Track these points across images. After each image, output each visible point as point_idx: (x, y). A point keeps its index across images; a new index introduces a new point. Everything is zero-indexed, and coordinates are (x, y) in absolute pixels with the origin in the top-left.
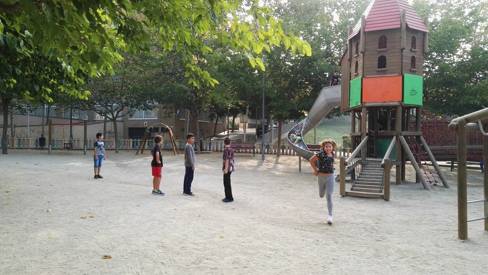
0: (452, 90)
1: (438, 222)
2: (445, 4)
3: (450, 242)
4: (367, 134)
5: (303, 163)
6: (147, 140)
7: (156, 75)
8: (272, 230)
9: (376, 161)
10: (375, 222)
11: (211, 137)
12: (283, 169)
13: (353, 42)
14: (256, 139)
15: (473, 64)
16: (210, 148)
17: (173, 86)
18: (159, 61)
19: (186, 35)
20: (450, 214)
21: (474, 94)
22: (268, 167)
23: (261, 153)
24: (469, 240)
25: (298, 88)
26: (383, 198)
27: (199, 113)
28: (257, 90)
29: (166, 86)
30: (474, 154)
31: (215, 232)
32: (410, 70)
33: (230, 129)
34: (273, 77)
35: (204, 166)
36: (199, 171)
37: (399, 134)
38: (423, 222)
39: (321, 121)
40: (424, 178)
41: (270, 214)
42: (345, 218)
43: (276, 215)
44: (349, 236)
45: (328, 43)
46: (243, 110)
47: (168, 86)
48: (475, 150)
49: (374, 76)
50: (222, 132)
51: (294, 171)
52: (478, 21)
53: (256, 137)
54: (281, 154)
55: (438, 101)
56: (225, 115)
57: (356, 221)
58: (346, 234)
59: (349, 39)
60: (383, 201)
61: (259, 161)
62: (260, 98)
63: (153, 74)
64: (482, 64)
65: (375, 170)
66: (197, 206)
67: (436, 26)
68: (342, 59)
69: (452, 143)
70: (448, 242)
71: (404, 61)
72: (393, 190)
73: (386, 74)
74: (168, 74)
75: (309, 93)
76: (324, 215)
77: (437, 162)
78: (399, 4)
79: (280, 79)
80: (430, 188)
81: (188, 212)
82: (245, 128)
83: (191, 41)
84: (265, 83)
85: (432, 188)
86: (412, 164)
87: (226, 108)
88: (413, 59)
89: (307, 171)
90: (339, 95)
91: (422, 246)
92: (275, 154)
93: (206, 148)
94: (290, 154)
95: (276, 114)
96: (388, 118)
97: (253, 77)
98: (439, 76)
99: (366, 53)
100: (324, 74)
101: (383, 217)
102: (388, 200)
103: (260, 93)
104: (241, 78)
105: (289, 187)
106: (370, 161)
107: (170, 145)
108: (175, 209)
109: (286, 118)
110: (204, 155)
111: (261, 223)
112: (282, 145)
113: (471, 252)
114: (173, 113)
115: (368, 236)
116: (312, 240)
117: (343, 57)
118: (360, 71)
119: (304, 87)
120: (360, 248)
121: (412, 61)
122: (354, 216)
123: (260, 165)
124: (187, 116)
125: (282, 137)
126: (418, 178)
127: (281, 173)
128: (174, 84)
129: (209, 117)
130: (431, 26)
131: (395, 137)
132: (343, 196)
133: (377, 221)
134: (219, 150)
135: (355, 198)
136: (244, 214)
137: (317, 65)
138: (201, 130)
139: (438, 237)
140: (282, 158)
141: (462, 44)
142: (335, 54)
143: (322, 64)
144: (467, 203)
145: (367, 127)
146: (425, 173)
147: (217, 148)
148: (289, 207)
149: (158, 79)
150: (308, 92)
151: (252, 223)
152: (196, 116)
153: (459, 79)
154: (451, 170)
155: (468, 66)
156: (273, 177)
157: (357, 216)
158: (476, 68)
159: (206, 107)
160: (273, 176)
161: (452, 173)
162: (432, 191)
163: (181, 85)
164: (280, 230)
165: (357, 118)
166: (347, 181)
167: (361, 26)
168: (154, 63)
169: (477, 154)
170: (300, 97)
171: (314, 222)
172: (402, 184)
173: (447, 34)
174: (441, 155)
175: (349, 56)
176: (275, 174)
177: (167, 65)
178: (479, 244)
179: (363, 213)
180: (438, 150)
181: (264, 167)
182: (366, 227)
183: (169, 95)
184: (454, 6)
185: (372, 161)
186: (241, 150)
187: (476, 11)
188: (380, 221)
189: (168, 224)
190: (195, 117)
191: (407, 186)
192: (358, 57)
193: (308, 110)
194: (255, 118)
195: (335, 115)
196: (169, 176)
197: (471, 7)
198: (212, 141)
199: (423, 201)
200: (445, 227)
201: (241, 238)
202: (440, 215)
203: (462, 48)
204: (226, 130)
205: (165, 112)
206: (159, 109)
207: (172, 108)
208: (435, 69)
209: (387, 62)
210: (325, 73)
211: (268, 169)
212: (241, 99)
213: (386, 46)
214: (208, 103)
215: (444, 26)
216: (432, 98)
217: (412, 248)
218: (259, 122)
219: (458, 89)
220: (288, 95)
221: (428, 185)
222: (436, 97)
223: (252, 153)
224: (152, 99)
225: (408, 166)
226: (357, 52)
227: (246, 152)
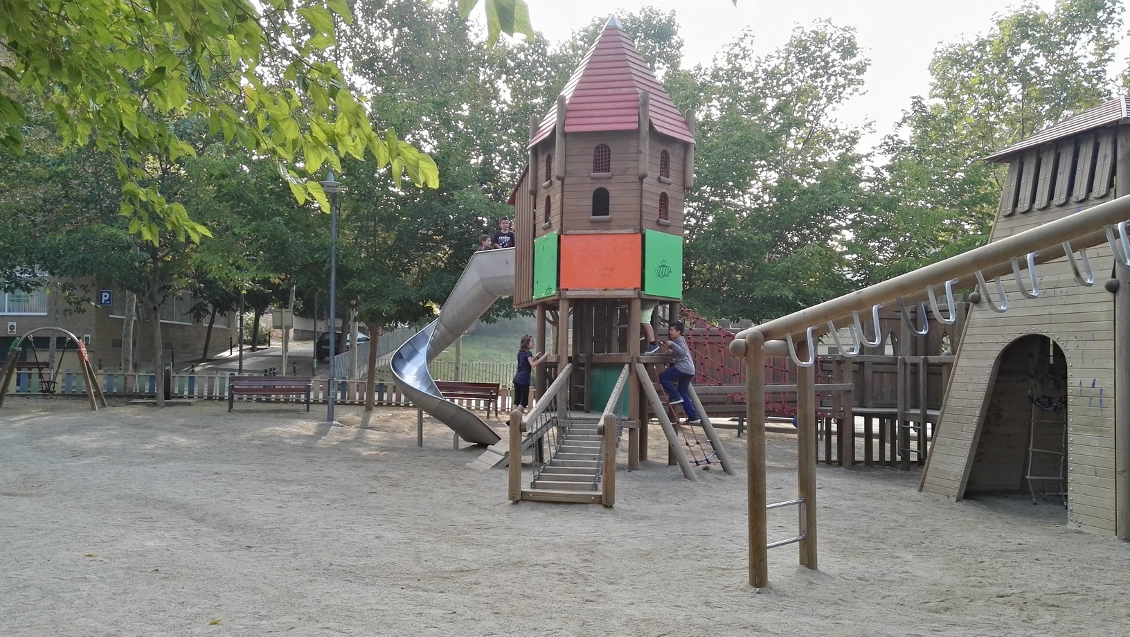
0: (741, 267)
1: (711, 552)
2: (728, 84)
3: (735, 593)
4: (570, 360)
5: (427, 427)
6: (15, 370)
7: (44, 201)
8: (346, 596)
9: (589, 419)
10: (581, 557)
11: (194, 361)
12: (380, 441)
13: (540, 154)
14: (313, 369)
15: (781, 214)
16: (191, 391)
17: (91, 231)
18: (54, 165)
19: (124, 111)
20: (734, 532)
21: (783, 277)
22: (343, 438)
23: (325, 402)
24: (771, 589)
25: (418, 249)
26: (601, 503)
27: (163, 302)
28: (318, 250)
29: (71, 231)
30: (781, 402)
31: (198, 610)
32: (658, 223)
33: (246, 342)
34: (357, 220)
35: (174, 437)
36: (159, 451)
37: (635, 360)
38: (680, 552)
39: (472, 327)
40: (685, 453)
41: (342, 555)
42: (519, 553)
43: (357, 557)
44: (526, 594)
45: (487, 150)
46: (280, 297)
47: (76, 231)
48: (784, 393)
49: (584, 232)
50: (225, 350)
51: (406, 446)
52: (790, 126)
53: (313, 362)
54: (375, 406)
55: (714, 290)
56: (234, 307)
57: (541, 560)
58: (519, 592)
59: (530, 145)
60: (601, 508)
61: (321, 423)
62: (325, 269)
63: (35, 197)
64: (797, 214)
65: (588, 439)
66: (150, 544)
67: (711, 130)
68: (516, 190)
69: (740, 378)
70: (730, 594)
71: (645, 202)
72: (621, 483)
73: (608, 229)
74: (77, 201)
75: (443, 262)
76: (472, 550)
77: (711, 419)
78: (635, 78)
79: (375, 227)
80: (696, 476)
81: (125, 560)
82: (285, 340)
83: (138, 125)
84: (338, 232)
85: (701, 477)
86: (661, 423)
87: (237, 290)
88: (664, 199)
89: (438, 446)
90: (511, 270)
91: (677, 606)
92: (361, 404)
93: (179, 391)
94: (398, 405)
95: (364, 308)
96: (614, 325)
97: (307, 217)
98: (714, 237)
99: (566, 181)
100: (477, 221)
101: (599, 547)
102: (611, 507)
103: (324, 256)
104: (277, 218)
105: (393, 486)
106: (576, 419)
107: (79, 384)
108: (90, 556)
109: (389, 319)
110: (174, 409)
111: (319, 579)
112: (377, 382)
113: (773, 614)
114: (89, 300)
115: (567, 591)
116: (440, 612)
117: (519, 185)
118: (555, 219)
119: (432, 248)
120: (549, 621)
121: (661, 204)
122: (537, 548)
123: (322, 432)
124: (130, 310)
125: (379, 364)
126: (673, 457)
127: (374, 453)
128: (95, 227)
129: (190, 312)
130: (700, 128)
131: (627, 367)
132: (516, 502)
133: (588, 557)
134: (216, 396)
135: (543, 505)
136: (275, 558)
137: (461, 199)
138: (167, 345)
139: (710, 584)
140: (378, 416)
141: (761, 172)
142: (504, 175)
143: (473, 196)
144: (766, 508)
145: (570, 342)
146: (687, 444)
147: (211, 391)
148: (389, 535)
149: (51, 211)
150: (441, 258)
151: (296, 580)
152: (155, 309)
153: (754, 245)
154: (739, 436)
155: (771, 218)
156: (354, 463)
157: (545, 547)
158: (786, 223)
159: (180, 285)
160: (354, 460)
161: (741, 442)
162: (699, 482)
163: (114, 231)
164: (366, 595)
165: (550, 321)
166: (525, 466)
167: (555, 119)
168: (39, 170)
169: (788, 402)
170: (421, 270)
171: (447, 568)
172: (640, 470)
173: (731, 149)
174: (718, 403)
175: (532, 184)
176: (359, 454)
177: (76, 177)
178: (790, 594)
179: (558, 540)
180: (712, 394)
181: (334, 436)
182: (563, 571)
183: (80, 253)
184: (746, 92)
185: (580, 419)
186: (273, 396)
187: (787, 103)
188: (594, 554)
189: (68, 596)
190: (150, 311)
191: (650, 474)
192: (551, 188)
193: (441, 302)
194: (313, 317)
195: (501, 314)
196: (76, 466)
197: (778, 97)
198: (198, 372)
199: (682, 506)
200: (724, 560)
201: (264, 622)
202: (715, 535)
203: (761, 179)
204: (235, 346)
205: (68, 299)
206: (50, 289)
207: (88, 289)
208: (708, 221)
209: (610, 203)
210: (480, 218)
211: (343, 441)
212: (276, 270)
213: (609, 168)
214: (186, 276)
215: (725, 132)
216: (702, 282)
217: (657, 612)
218: (321, 327)
219: (753, 265)
220: (395, 263)
221: (692, 469)
222: (709, 281)
223: (302, 403)
224: (31, 264)
225: (653, 427)
226: (548, 177)
227: (287, 401)
